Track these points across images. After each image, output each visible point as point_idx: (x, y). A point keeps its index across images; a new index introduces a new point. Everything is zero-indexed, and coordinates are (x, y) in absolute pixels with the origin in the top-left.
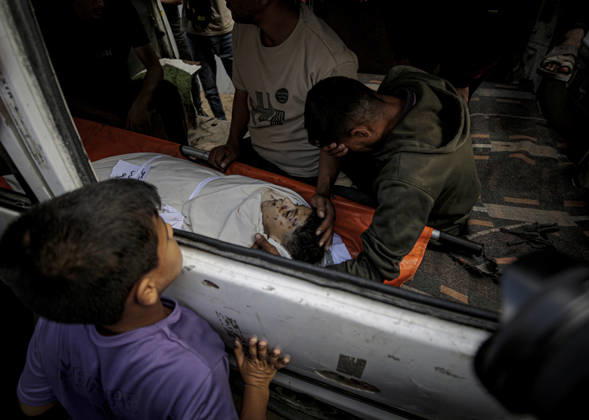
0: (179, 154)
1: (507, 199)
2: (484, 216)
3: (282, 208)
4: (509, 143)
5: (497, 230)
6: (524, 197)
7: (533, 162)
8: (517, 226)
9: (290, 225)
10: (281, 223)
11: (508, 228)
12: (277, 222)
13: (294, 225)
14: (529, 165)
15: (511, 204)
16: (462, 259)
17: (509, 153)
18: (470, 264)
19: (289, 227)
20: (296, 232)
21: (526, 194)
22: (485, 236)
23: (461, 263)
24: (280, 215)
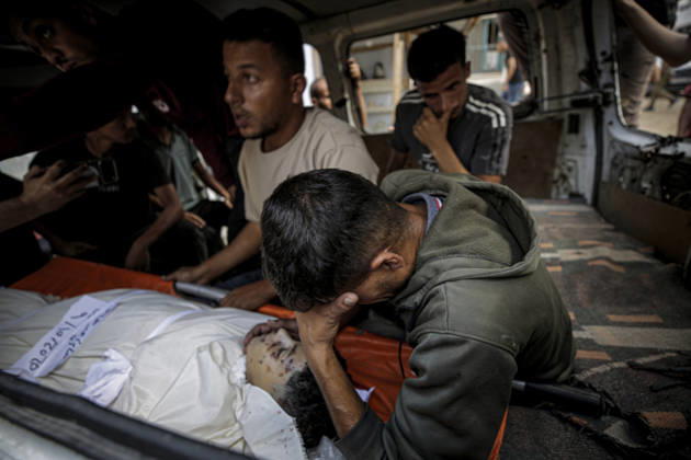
0: (172, 290)
1: (612, 318)
2: (590, 344)
3: (274, 345)
4: (581, 251)
5: (622, 364)
6: (635, 313)
7: (621, 270)
8: (653, 358)
9: (283, 371)
10: (269, 369)
11: (641, 361)
12: (263, 368)
13: (287, 370)
14: (619, 274)
15: (621, 324)
16: (576, 419)
17: (585, 261)
18: (591, 426)
19: (281, 375)
20: (291, 383)
21: (635, 309)
22: (605, 373)
23: (577, 426)
24: (268, 354)
